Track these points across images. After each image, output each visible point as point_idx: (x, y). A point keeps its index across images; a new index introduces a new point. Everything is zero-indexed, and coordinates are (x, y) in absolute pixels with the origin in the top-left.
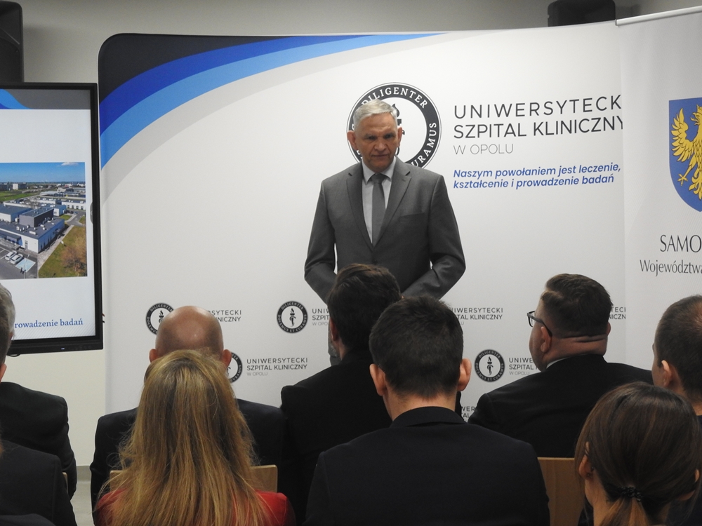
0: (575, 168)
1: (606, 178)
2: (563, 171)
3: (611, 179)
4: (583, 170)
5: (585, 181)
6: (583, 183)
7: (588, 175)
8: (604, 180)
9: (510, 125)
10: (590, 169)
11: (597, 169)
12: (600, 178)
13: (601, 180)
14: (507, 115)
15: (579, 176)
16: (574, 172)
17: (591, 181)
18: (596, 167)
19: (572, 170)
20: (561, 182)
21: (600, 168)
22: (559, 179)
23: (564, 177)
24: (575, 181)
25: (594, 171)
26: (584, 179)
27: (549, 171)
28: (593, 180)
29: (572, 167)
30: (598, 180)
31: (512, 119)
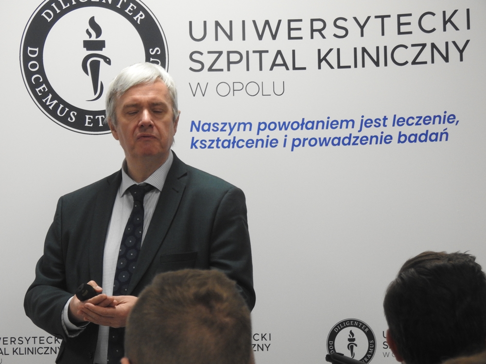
0: (385, 119)
1: (437, 134)
2: (367, 123)
3: (444, 136)
4: (399, 121)
5: (403, 139)
6: (399, 141)
7: (407, 130)
8: (433, 137)
9: (279, 52)
10: (411, 121)
11: (421, 122)
12: (426, 135)
13: (427, 137)
14: (274, 37)
15: (393, 131)
16: (385, 126)
17: (413, 138)
18: (421, 118)
19: (382, 122)
20: (364, 140)
21: (427, 120)
22: (361, 135)
23: (367, 132)
24: (387, 139)
25: (417, 124)
26: (400, 136)
27: (344, 124)
28: (416, 138)
29: (382, 118)
30: (423, 138)
31: (283, 43)
